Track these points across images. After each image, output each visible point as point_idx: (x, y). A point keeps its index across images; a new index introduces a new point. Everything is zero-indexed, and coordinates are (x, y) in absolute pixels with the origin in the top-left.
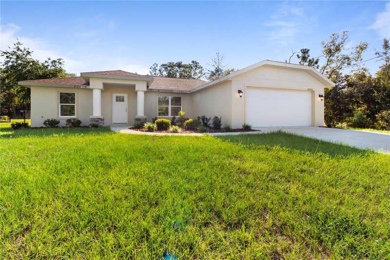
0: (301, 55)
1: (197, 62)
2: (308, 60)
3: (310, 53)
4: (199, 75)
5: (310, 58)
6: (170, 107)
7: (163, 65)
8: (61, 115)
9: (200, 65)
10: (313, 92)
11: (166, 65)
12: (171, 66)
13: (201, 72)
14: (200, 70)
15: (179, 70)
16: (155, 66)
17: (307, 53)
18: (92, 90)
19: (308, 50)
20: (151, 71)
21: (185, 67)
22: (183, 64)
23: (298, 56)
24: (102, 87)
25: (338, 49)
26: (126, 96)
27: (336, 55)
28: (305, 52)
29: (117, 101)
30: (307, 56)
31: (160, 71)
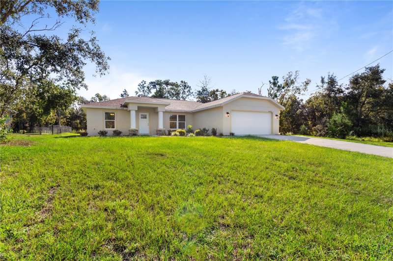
0: (272, 81)
1: (186, 82)
2: (277, 86)
3: (279, 80)
4: (187, 94)
5: (279, 84)
6: (178, 122)
7: (152, 83)
8: (106, 128)
9: (189, 84)
10: (272, 113)
11: (155, 83)
12: (159, 83)
13: (189, 91)
14: (188, 89)
15: (167, 88)
16: (143, 83)
17: (277, 80)
18: (130, 111)
19: (278, 78)
20: (139, 88)
21: (172, 84)
22: (170, 82)
23: (270, 81)
24: (137, 109)
25: (292, 82)
26: (147, 114)
27: (292, 86)
28: (275, 78)
29: (142, 118)
30: (276, 82)
31: (148, 88)
